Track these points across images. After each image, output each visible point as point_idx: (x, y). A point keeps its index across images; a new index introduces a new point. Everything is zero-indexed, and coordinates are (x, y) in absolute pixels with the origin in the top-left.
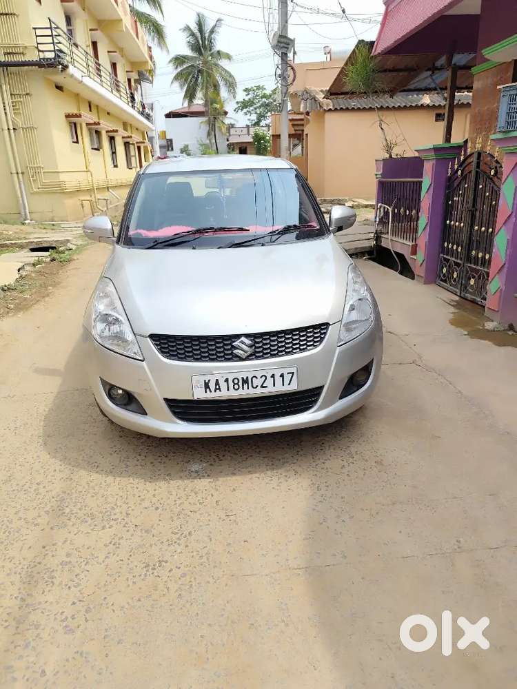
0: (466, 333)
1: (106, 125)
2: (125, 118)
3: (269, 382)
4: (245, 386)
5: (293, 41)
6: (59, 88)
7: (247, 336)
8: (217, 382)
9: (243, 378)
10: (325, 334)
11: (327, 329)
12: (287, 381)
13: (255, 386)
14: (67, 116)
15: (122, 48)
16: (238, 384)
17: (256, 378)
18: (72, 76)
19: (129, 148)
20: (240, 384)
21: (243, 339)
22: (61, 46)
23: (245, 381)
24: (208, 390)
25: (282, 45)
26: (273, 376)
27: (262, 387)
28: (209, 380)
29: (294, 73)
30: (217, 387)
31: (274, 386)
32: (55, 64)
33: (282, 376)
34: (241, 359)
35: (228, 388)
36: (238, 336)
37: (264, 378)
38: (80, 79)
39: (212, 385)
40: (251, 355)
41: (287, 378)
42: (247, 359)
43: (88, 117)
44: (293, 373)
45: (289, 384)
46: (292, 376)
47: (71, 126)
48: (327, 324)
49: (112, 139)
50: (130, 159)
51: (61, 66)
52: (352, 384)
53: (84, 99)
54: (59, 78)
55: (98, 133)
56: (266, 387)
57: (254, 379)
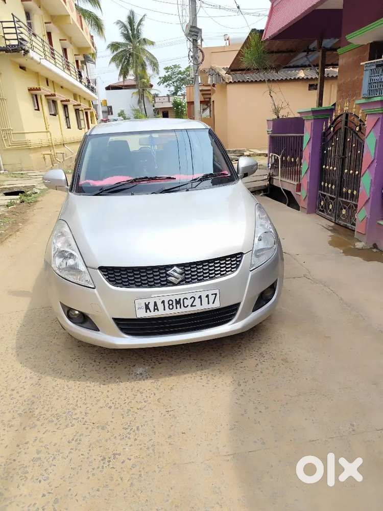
0: (342, 251)
1: (60, 96)
2: (76, 91)
3: (197, 301)
4: (178, 306)
5: (200, 30)
6: (22, 68)
7: (178, 266)
8: (155, 304)
9: (176, 299)
10: (240, 261)
11: (241, 257)
12: (211, 300)
13: (185, 305)
14: (30, 90)
15: (71, 37)
16: (172, 304)
17: (187, 299)
18: (32, 59)
19: (79, 112)
20: (174, 304)
21: (175, 268)
22: (23, 36)
23: (178, 302)
24: (148, 310)
25: (193, 33)
26: (200, 297)
27: (192, 306)
28: (149, 303)
29: (203, 55)
30: (156, 308)
31: (201, 304)
32: (18, 49)
33: (207, 296)
34: (174, 284)
35: (164, 308)
36: (172, 266)
37: (193, 299)
38: (39, 60)
39: (151, 307)
40: (182, 281)
41: (211, 298)
42: (179, 284)
43: (46, 90)
44: (216, 294)
45: (213, 303)
46: (215, 297)
47: (33, 98)
48: (242, 254)
49: (65, 107)
50: (80, 122)
51: (23, 52)
52: (262, 299)
53: (42, 76)
54: (22, 61)
55: (54, 102)
56: (195, 306)
57: (185, 300)
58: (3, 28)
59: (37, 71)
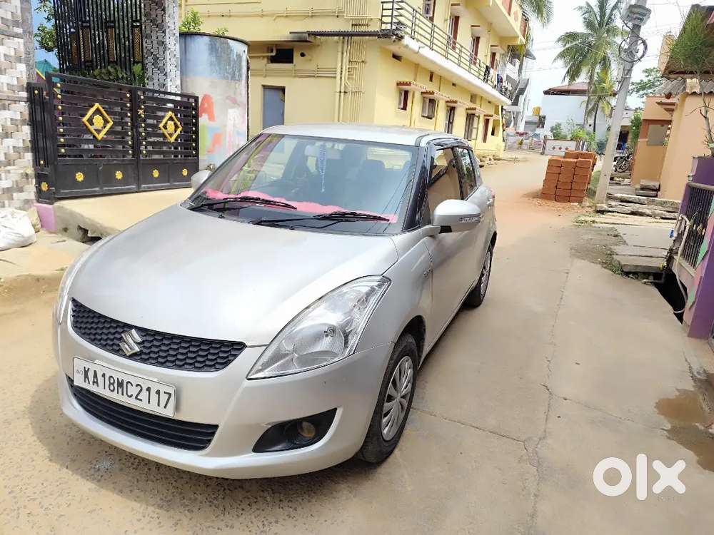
1: (442, 96)
2: (474, 91)
3: (144, 395)
4: (120, 390)
5: (649, 11)
6: (396, 57)
7: (139, 329)
8: (95, 374)
9: (118, 379)
10: (236, 356)
11: (241, 350)
12: (163, 403)
13: (129, 394)
14: (399, 84)
16: (110, 384)
17: (132, 385)
18: (406, 46)
19: (473, 119)
20: (116, 385)
21: (133, 331)
22: (401, 19)
23: (120, 384)
24: (87, 379)
25: (635, 16)
26: (149, 389)
27: (136, 398)
28: (88, 369)
29: (646, 48)
30: (95, 380)
31: (149, 402)
32: (393, 35)
33: (158, 393)
34: (124, 356)
35: (105, 385)
36: (131, 327)
37: (139, 388)
38: (417, 49)
39: (91, 375)
40: (135, 354)
41: (164, 398)
42: (131, 357)
43: (420, 85)
44: (170, 395)
45: (165, 407)
46: (169, 398)
47: (401, 94)
48: (240, 346)
49: (451, 110)
50: (472, 130)
51: (394, 37)
53: (425, 69)
54: (395, 48)
55: (432, 102)
56: (141, 400)
57: (129, 385)
58: (383, 9)
59: (417, 62)
